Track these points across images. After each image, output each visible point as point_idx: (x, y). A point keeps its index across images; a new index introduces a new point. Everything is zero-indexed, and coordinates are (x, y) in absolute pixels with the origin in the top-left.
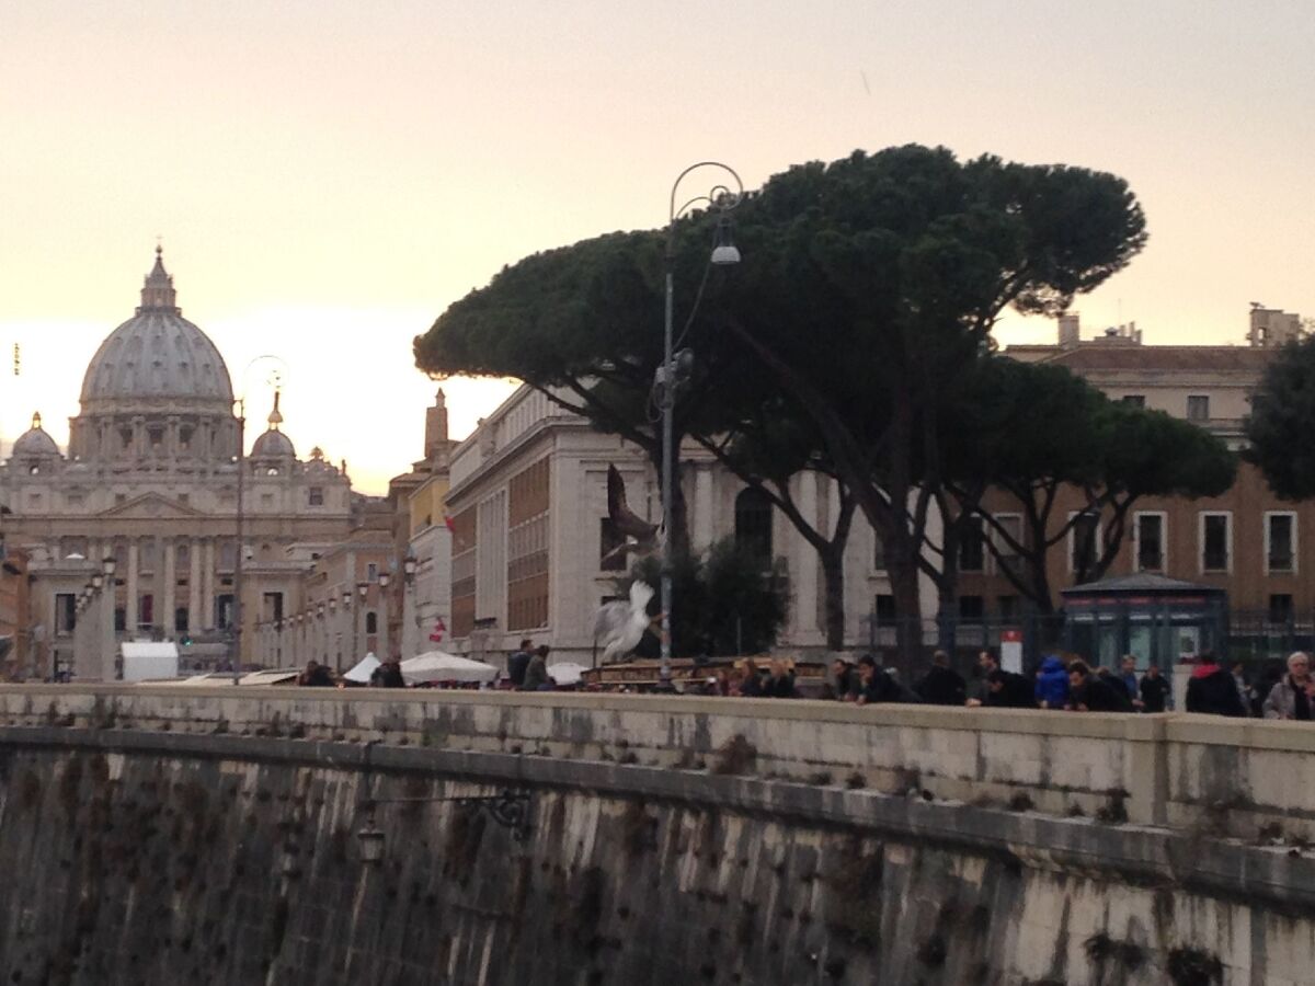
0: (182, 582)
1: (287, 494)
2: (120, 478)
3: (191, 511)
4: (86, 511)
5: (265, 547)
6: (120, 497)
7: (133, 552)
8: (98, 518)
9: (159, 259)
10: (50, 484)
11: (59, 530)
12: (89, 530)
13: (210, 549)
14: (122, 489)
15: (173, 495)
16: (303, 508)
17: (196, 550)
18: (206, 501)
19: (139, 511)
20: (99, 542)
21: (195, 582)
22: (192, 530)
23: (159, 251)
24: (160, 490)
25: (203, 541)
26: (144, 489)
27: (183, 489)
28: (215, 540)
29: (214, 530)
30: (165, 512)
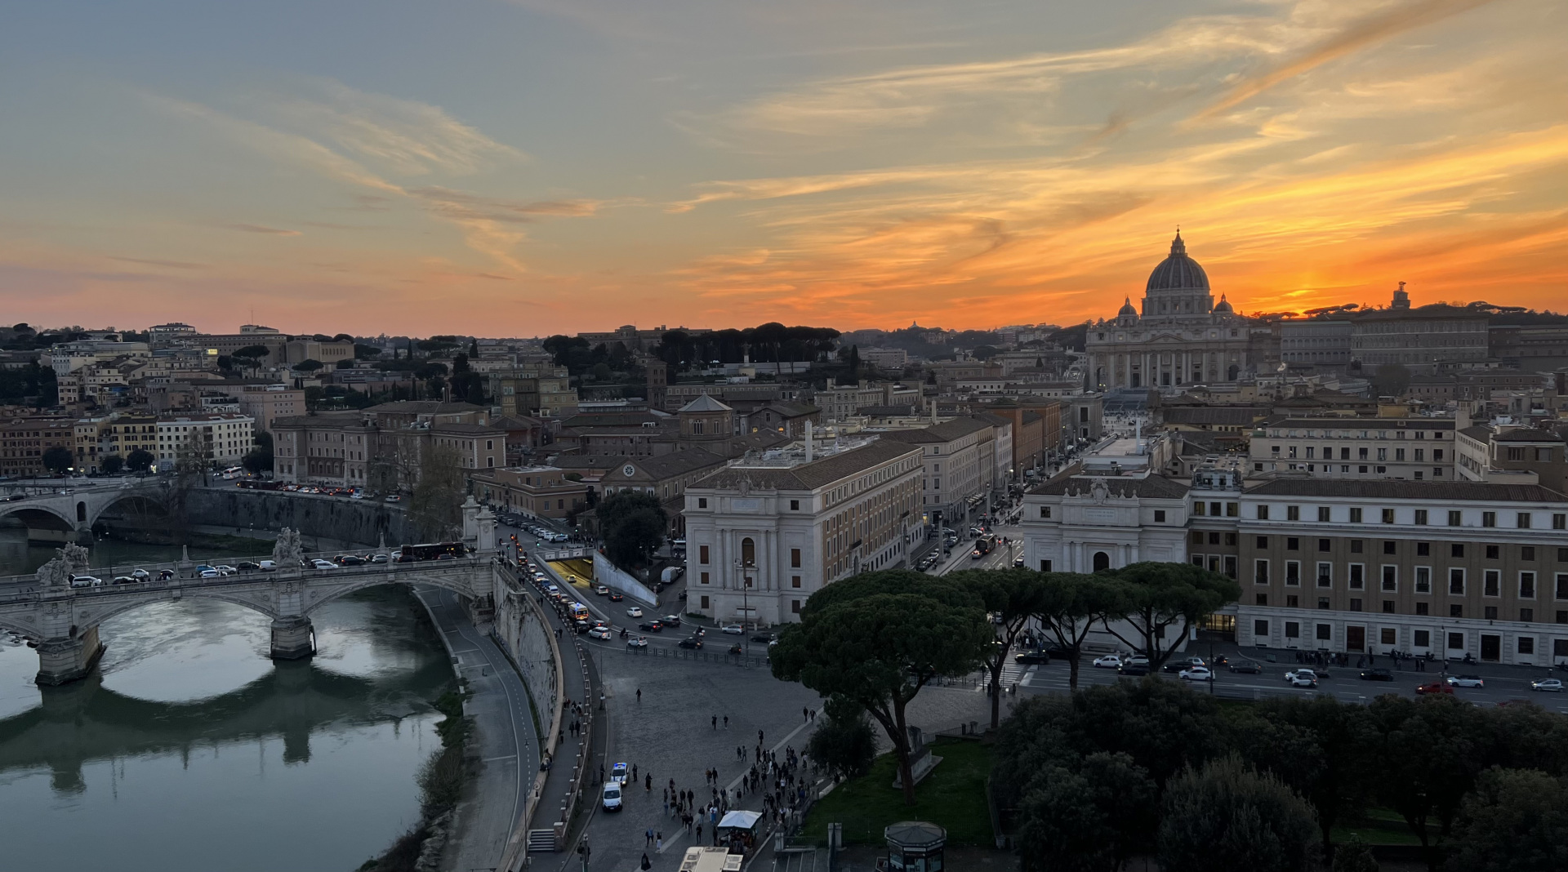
0: (1179, 368)
1: (1222, 333)
2: (1153, 328)
3: (1181, 340)
4: (1140, 341)
5: (1213, 353)
6: (1153, 335)
7: (1159, 356)
8: (1144, 344)
9: (1178, 234)
10: (1126, 331)
11: (1129, 348)
12: (1140, 348)
13: (1190, 355)
14: (1154, 332)
15: (1174, 334)
16: (1228, 336)
17: (1184, 355)
18: (1188, 336)
19: (1161, 341)
20: (1145, 353)
21: (1184, 367)
22: (1183, 347)
23: (1178, 231)
24: (1169, 332)
25: (1187, 352)
26: (1163, 332)
27: (1178, 331)
28: (1192, 351)
29: (1192, 347)
30: (1171, 340)
